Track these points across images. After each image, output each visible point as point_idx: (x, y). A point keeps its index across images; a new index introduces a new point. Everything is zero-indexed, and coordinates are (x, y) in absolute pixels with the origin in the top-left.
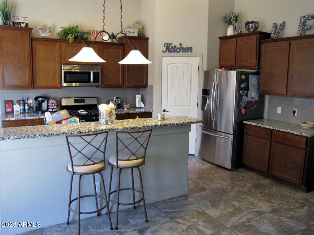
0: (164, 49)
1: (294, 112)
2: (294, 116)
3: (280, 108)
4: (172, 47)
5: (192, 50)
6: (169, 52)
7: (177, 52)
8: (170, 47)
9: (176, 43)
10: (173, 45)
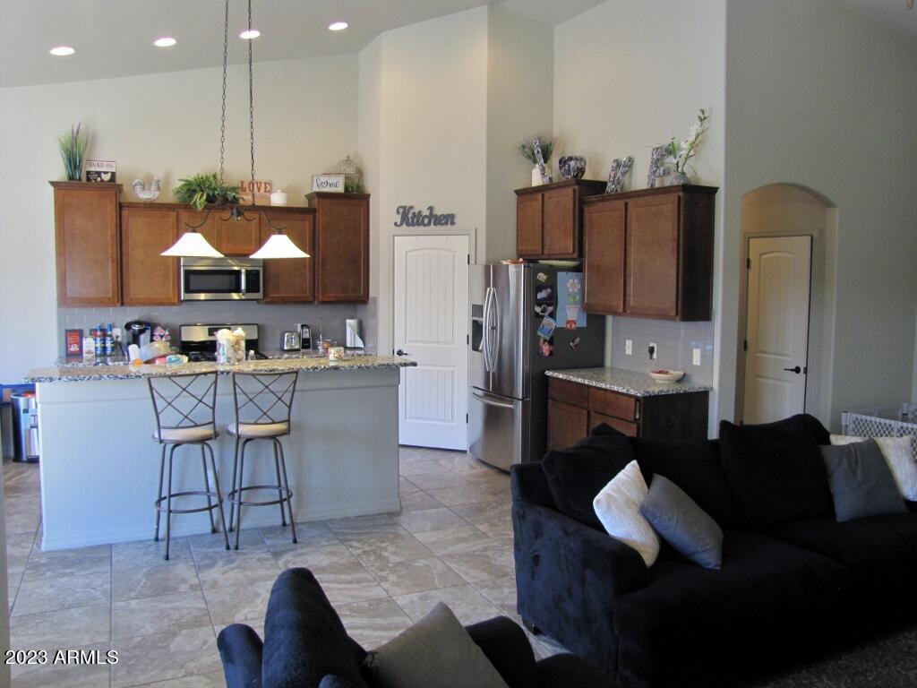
0: (398, 219)
1: (651, 350)
2: (651, 358)
3: (631, 342)
4: (414, 214)
5: (456, 220)
6: (408, 225)
7: (425, 225)
8: (410, 215)
9: (421, 207)
10: (416, 210)
